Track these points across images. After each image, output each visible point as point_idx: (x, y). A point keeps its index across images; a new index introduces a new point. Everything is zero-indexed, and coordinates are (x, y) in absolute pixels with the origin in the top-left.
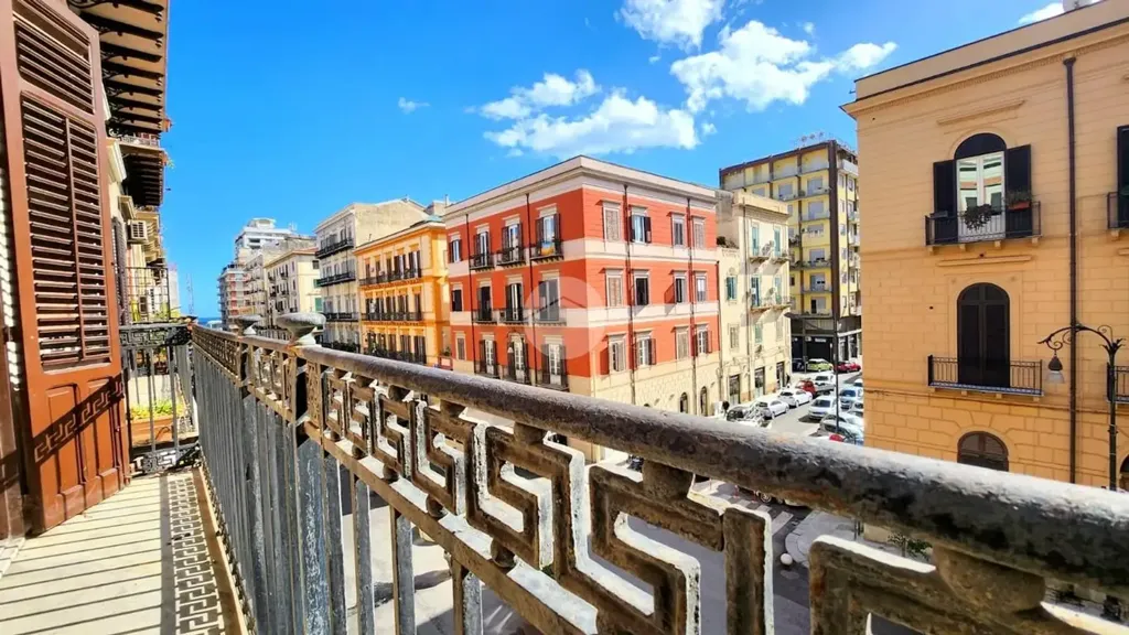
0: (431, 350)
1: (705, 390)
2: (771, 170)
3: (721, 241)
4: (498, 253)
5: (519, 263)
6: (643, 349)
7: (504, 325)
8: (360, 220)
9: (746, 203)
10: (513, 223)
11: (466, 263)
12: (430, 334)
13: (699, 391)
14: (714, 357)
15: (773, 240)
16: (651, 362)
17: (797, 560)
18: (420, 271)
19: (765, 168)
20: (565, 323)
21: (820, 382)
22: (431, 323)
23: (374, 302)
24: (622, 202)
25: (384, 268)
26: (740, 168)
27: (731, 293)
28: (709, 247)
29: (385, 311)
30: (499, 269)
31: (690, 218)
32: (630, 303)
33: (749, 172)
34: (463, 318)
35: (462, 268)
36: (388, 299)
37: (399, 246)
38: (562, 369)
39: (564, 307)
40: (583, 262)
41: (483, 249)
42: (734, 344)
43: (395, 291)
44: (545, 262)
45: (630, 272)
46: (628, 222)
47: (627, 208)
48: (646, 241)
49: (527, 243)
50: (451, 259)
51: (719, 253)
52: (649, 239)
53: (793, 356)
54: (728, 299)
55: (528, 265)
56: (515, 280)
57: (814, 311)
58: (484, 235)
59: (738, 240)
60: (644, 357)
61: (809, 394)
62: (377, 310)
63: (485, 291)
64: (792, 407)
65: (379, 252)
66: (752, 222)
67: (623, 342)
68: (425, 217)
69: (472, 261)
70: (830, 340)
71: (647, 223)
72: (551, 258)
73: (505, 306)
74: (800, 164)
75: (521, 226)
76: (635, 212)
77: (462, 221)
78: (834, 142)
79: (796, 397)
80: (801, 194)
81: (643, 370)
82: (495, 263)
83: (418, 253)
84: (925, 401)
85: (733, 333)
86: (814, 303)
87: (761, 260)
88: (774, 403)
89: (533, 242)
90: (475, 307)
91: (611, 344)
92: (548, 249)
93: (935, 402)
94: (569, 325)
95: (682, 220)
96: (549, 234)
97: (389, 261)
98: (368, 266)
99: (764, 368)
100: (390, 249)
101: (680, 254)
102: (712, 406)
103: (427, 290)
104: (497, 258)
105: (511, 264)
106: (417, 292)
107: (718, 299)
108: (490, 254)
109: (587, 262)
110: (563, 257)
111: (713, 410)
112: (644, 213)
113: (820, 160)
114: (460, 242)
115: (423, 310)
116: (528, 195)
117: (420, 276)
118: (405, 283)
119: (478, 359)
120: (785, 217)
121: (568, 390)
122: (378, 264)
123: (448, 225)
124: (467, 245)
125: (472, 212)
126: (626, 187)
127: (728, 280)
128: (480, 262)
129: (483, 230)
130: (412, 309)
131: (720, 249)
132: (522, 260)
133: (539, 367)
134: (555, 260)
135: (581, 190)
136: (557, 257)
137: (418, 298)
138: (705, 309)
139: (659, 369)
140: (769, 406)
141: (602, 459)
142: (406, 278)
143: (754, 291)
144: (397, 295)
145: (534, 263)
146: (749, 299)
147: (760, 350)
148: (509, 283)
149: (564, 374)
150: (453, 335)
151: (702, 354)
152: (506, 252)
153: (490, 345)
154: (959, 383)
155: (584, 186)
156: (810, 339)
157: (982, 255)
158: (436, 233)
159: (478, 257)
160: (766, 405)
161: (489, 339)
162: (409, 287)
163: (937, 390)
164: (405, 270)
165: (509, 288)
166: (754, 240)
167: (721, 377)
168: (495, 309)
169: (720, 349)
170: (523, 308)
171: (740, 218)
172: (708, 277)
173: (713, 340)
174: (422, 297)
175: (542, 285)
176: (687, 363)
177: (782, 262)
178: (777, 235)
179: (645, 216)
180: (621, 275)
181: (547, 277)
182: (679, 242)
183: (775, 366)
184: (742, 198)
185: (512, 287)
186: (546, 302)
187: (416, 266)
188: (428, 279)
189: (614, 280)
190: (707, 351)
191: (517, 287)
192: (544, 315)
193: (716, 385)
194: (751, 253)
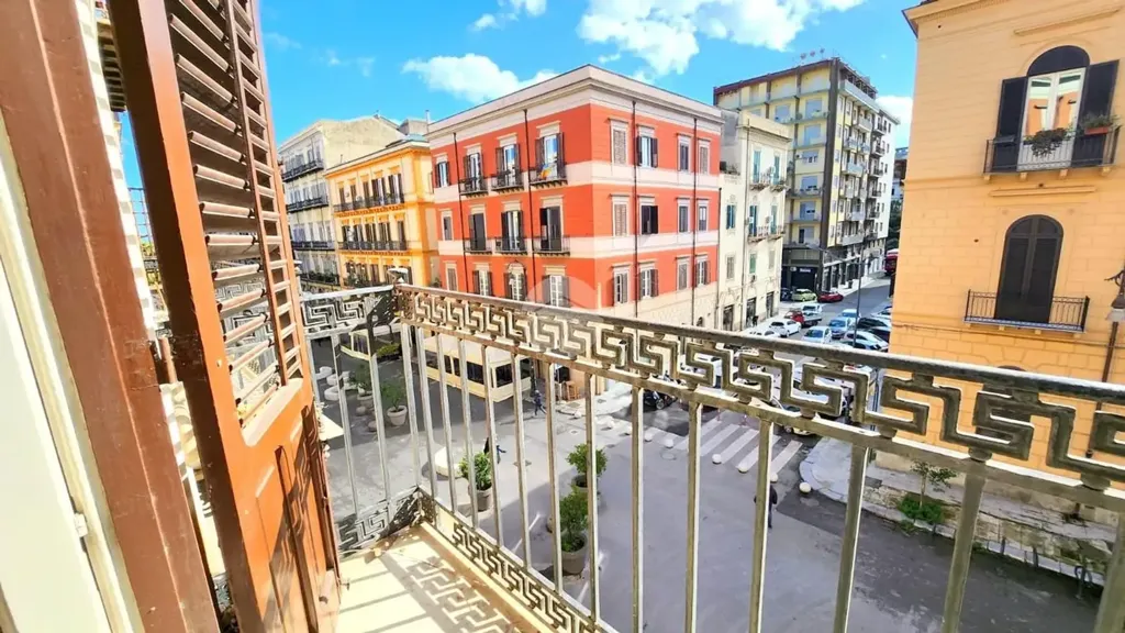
1: (701, 321)
2: (769, 90)
3: (723, 167)
4: (493, 176)
5: (517, 188)
6: (647, 280)
7: (500, 255)
8: (329, 139)
9: (751, 125)
10: (508, 143)
11: (455, 188)
12: (416, 264)
13: (695, 322)
14: (712, 287)
15: (773, 166)
16: (654, 292)
17: (815, 488)
18: (402, 196)
19: (763, 87)
20: (569, 253)
21: (808, 312)
22: (417, 253)
23: (352, 229)
24: (630, 121)
25: (360, 193)
26: (734, 88)
27: (730, 223)
28: (713, 172)
29: (365, 239)
30: (492, 194)
31: (696, 139)
32: (636, 233)
33: (746, 91)
34: (454, 248)
35: (450, 193)
36: (367, 226)
37: (375, 169)
38: (565, 300)
39: (567, 236)
40: (589, 188)
41: (475, 172)
42: (730, 274)
43: (376, 218)
44: (545, 187)
45: (636, 198)
46: (636, 143)
47: (634, 127)
48: (652, 165)
49: (525, 165)
50: (437, 183)
51: (722, 180)
52: (655, 163)
53: (782, 285)
54: (727, 228)
55: (526, 190)
56: (512, 206)
57: (801, 241)
58: (476, 156)
59: (740, 166)
60: (647, 288)
61: (799, 324)
62: (356, 238)
63: (478, 219)
65: (353, 175)
66: (757, 144)
67: (627, 271)
68: (399, 136)
69: (462, 185)
70: (814, 270)
71: (654, 143)
72: (553, 183)
73: (501, 235)
74: (799, 84)
75: (518, 147)
76: (642, 132)
77: (449, 140)
78: (837, 60)
79: (786, 327)
80: (798, 117)
81: (646, 301)
82: (489, 188)
83: (399, 175)
84: (957, 336)
85: (730, 262)
86: (802, 232)
87: (760, 188)
89: (533, 165)
90: (467, 236)
91: (615, 276)
92: (549, 173)
93: (966, 337)
94: (572, 256)
95: (686, 141)
96: (550, 156)
97: (366, 185)
98: (342, 191)
99: (755, 299)
100: (362, 172)
101: (683, 180)
103: (412, 218)
104: (491, 183)
105: (508, 189)
106: (401, 219)
107: (719, 228)
108: (483, 179)
109: (594, 187)
110: (566, 182)
112: (652, 134)
113: (821, 81)
114: (448, 164)
115: (407, 238)
116: (526, 111)
117: (403, 201)
118: (386, 209)
119: (471, 290)
120: (787, 140)
122: (353, 188)
123: (432, 145)
124: (456, 168)
125: (461, 129)
126: (634, 104)
127: (729, 207)
128: (471, 187)
129: (474, 151)
130: (395, 237)
131: (722, 176)
132: (520, 186)
133: (540, 298)
134: (558, 186)
135: (589, 105)
136: (559, 182)
137: (401, 225)
138: (705, 238)
139: (660, 298)
141: (606, 390)
142: (386, 203)
143: (752, 220)
144: (377, 222)
145: (533, 189)
146: (748, 226)
147: (754, 279)
148: (506, 210)
150: (443, 266)
151: (701, 285)
152: (501, 176)
153: (484, 277)
154: (995, 318)
155: (592, 101)
156: (795, 269)
157: (1041, 185)
158: (419, 153)
159: (469, 181)
161: (483, 269)
162: (391, 214)
163: (972, 325)
164: (383, 195)
165: (504, 217)
166: (755, 167)
167: (717, 308)
168: (489, 238)
169: (717, 280)
170: (521, 238)
171: (744, 142)
172: (710, 204)
173: (711, 270)
174: (406, 224)
175: (543, 212)
176: (686, 293)
177: (779, 191)
178: (777, 160)
179: (653, 137)
180: (626, 202)
181: (548, 203)
182: (685, 167)
183: (765, 296)
184: (746, 118)
185: (509, 215)
186: (547, 231)
187: (397, 191)
188: (412, 205)
189: (621, 206)
190: (705, 282)
191: (515, 214)
192: (545, 244)
193: (712, 316)
194: (752, 179)
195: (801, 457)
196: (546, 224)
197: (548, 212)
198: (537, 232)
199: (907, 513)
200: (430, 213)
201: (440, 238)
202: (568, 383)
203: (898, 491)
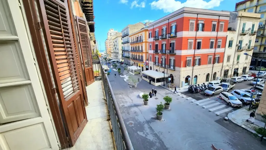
0: (144, 59)
1: (215, 73)
3: (230, 29)
4: (160, 36)
5: (165, 38)
6: (197, 61)
7: (161, 54)
8: (130, 29)
9: (242, 15)
10: (164, 28)
12: (144, 55)
13: (213, 73)
14: (221, 64)
15: (251, 27)
16: (199, 64)
17: (230, 119)
18: (142, 40)
21: (259, 74)
22: (144, 53)
23: (133, 47)
24: (196, 20)
25: (135, 40)
26: (245, 2)
27: (230, 45)
28: (225, 31)
29: (135, 50)
30: (160, 40)
31: (219, 22)
32: (195, 49)
34: (152, 52)
35: (152, 40)
36: (136, 47)
37: (138, 34)
38: (174, 65)
39: (175, 50)
40: (182, 38)
41: (157, 35)
44: (172, 38)
45: (196, 40)
46: (197, 25)
48: (202, 31)
49: (168, 33)
50: (149, 38)
51: (228, 33)
53: (251, 65)
54: (229, 47)
55: (167, 39)
56: (164, 42)
58: (157, 31)
59: (236, 28)
60: (197, 63)
61: (253, 77)
62: (133, 49)
63: (157, 45)
64: (245, 80)
65: (134, 36)
66: (244, 21)
67: (191, 59)
68: (144, 26)
69: (154, 38)
71: (203, 25)
73: (161, 49)
75: (166, 28)
76: (200, 22)
77: (152, 28)
79: (247, 78)
81: (197, 67)
82: (159, 38)
83: (142, 36)
85: (229, 57)
87: (245, 35)
88: (238, 79)
89: (169, 33)
90: (154, 49)
91: (187, 60)
92: (173, 35)
94: (176, 54)
95: (216, 23)
96: (174, 30)
97: (136, 38)
98: (132, 39)
99: (238, 68)
100: (136, 35)
101: (214, 34)
102: (217, 77)
103: (144, 45)
104: (160, 37)
105: (163, 39)
106: (142, 45)
107: (225, 47)
109: (183, 38)
110: (177, 37)
111: (217, 79)
112: (203, 22)
114: (152, 33)
115: (143, 50)
116: (169, 20)
117: (142, 41)
118: (139, 43)
119: (154, 61)
120: (259, 18)
121: (175, 70)
122: (134, 39)
123: (149, 29)
125: (155, 25)
127: (230, 41)
128: (156, 39)
129: (157, 30)
130: (141, 49)
131: (228, 32)
133: (168, 64)
135: (183, 18)
136: (175, 37)
138: (219, 50)
139: (201, 66)
140: (236, 80)
141: (182, 87)
143: (239, 45)
144: (137, 46)
145: (169, 38)
146: (237, 47)
147: (238, 62)
149: (174, 66)
150: (149, 55)
151: (216, 63)
152: (162, 36)
155: (185, 16)
156: (260, 60)
158: (146, 31)
159: (155, 37)
160: (235, 79)
161: (157, 56)
162: (140, 44)
164: (139, 40)
165: (162, 45)
166: (243, 28)
167: (222, 70)
168: (159, 50)
169: (223, 62)
170: (166, 50)
171: (239, 21)
172: (222, 41)
173: (221, 59)
174: (143, 47)
175: (171, 44)
176: (211, 65)
177: (254, 35)
178: (253, 26)
179: (203, 23)
180: (193, 41)
181: (172, 42)
182: (214, 30)
183: (242, 68)
185: (163, 45)
186: (171, 48)
187: (142, 39)
188: (144, 42)
189: (191, 42)
190: (218, 62)
191: (165, 44)
192: (170, 52)
193: (220, 72)
194: (241, 32)
195: (231, 111)
196: (171, 47)
197: (172, 44)
198: (169, 49)
199: (257, 132)
200: (148, 44)
201: (149, 50)
202: (172, 84)
203: (259, 126)
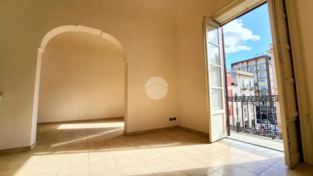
2: (247, 64)
3: (233, 84)
9: (240, 73)
14: (231, 116)
15: (249, 83)
19: (245, 63)
26: (237, 63)
28: (229, 86)
33: (240, 64)
57: (264, 105)
59: (238, 83)
66: (242, 78)
74: (256, 62)
78: (267, 56)
80: (257, 70)
87: (245, 89)
99: (247, 121)
113: (263, 61)
120: (253, 77)
127: (235, 95)
131: (232, 86)
147: (246, 115)
156: (262, 113)
166: (243, 84)
171: (238, 78)
177: (252, 90)
178: (250, 82)
183: (251, 121)
184: (238, 72)
194: (242, 87)
